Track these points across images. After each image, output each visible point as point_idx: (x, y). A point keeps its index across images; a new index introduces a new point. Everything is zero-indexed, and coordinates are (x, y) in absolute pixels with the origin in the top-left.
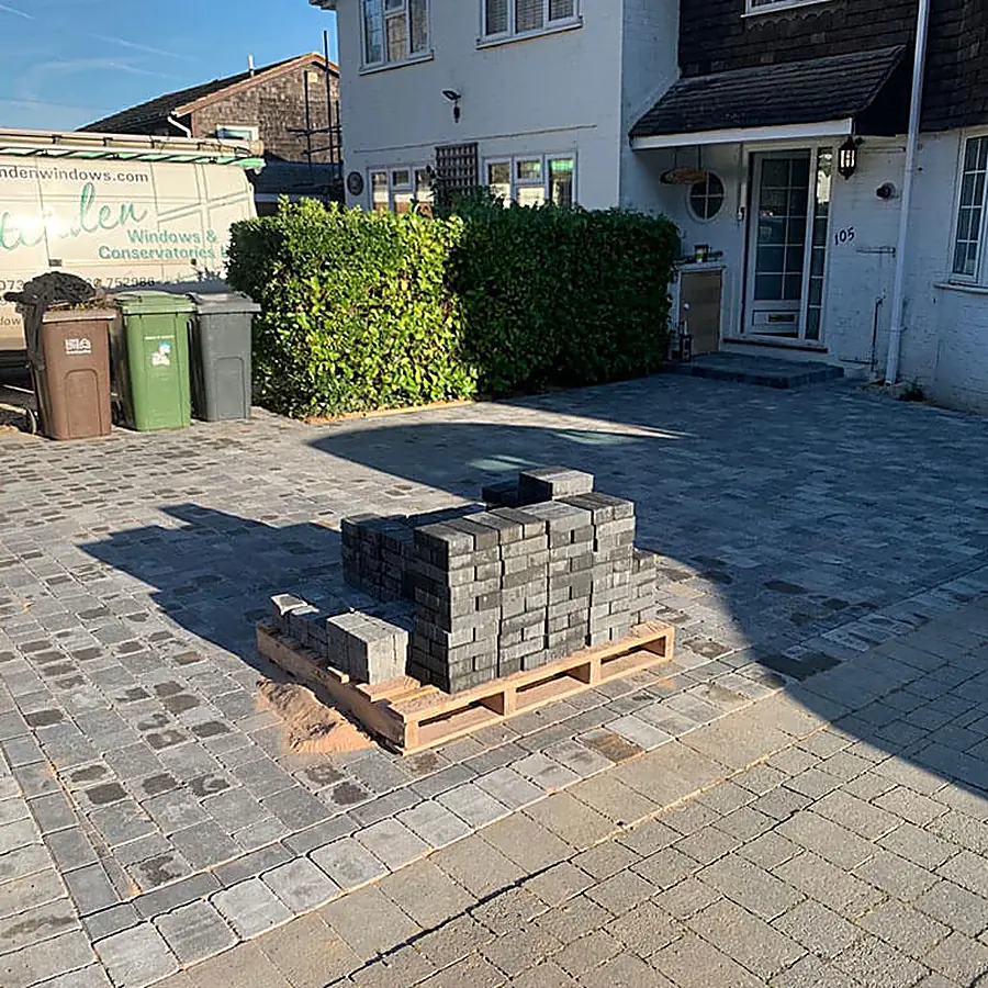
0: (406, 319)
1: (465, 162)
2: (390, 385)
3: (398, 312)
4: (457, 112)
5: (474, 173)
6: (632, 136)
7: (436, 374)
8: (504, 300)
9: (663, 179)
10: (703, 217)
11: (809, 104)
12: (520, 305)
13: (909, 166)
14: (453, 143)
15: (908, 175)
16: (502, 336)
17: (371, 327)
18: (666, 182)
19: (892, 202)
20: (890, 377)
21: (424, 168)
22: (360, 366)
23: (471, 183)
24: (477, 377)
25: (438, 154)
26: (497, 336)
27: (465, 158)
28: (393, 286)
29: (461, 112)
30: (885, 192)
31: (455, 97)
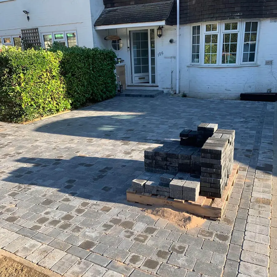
0: (50, 86)
1: (34, 35)
2: (47, 108)
3: (48, 83)
4: (28, 18)
5: (38, 38)
6: (95, 26)
7: (60, 103)
8: (76, 77)
9: (105, 39)
10: (117, 50)
11: (150, 16)
12: (80, 78)
13: (178, 34)
14: (27, 28)
15: (178, 37)
16: (77, 89)
17: (40, 89)
18: (106, 40)
19: (173, 44)
20: (177, 92)
21: (19, 36)
22: (38, 102)
23: (37, 41)
24: (71, 103)
25: (22, 32)
26: (75, 89)
27: (34, 33)
28: (45, 74)
29: (30, 18)
30: (171, 41)
31: (27, 12)
